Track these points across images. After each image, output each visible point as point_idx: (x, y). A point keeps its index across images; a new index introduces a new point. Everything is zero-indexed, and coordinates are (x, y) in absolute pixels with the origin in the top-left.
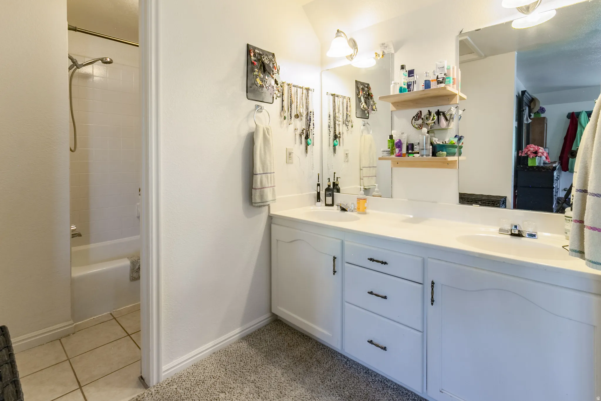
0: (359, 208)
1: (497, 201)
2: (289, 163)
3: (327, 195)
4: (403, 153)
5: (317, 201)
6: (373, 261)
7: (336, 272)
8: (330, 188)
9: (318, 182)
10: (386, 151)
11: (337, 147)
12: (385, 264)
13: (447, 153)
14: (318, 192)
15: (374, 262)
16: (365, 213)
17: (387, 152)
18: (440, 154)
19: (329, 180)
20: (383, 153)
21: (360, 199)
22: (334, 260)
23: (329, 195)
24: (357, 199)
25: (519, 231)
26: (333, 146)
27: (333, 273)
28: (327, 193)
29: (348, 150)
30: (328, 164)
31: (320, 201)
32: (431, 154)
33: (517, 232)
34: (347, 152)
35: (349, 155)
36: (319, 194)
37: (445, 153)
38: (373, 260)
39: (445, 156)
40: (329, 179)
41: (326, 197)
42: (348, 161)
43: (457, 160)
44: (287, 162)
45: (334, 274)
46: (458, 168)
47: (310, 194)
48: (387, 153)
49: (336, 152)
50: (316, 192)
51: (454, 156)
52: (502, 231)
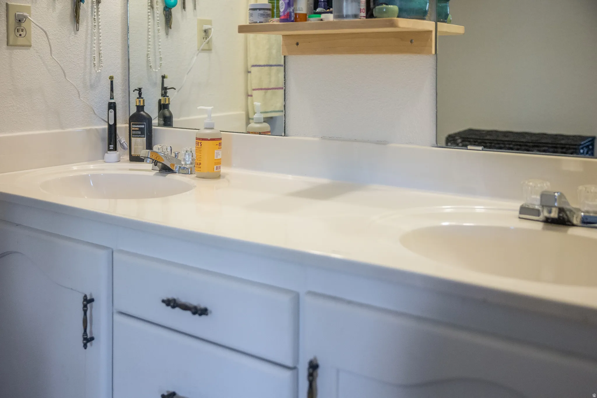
0: (200, 164)
1: (571, 147)
2: (15, 46)
3: (134, 132)
4: (298, 12)
5: (109, 150)
6: (173, 307)
7: (92, 339)
8: (142, 115)
9: (112, 98)
10: (260, 9)
11: (173, 10)
12: (200, 315)
13: (400, 10)
14: (110, 126)
15: (177, 309)
16: (218, 176)
17: (262, 12)
18: (381, 10)
19: (140, 94)
20: (251, 15)
21: (203, 139)
22: (85, 306)
23: (139, 133)
24: (197, 139)
25: (561, 210)
26: (164, 10)
27: (82, 345)
28: (135, 127)
29: (209, 22)
30: (148, 55)
31: (115, 149)
32: (363, 14)
33: (554, 214)
34: (206, 27)
35: (213, 34)
36: (112, 130)
37: (395, 8)
38: (172, 304)
39: (396, 15)
40: (140, 90)
41: (132, 138)
42: (209, 50)
43: (431, 31)
44: (11, 43)
45: (85, 346)
46: (433, 52)
47: (90, 130)
48: (262, 15)
49: (172, 26)
50: (106, 126)
51: (424, 19)
52: (525, 210)
